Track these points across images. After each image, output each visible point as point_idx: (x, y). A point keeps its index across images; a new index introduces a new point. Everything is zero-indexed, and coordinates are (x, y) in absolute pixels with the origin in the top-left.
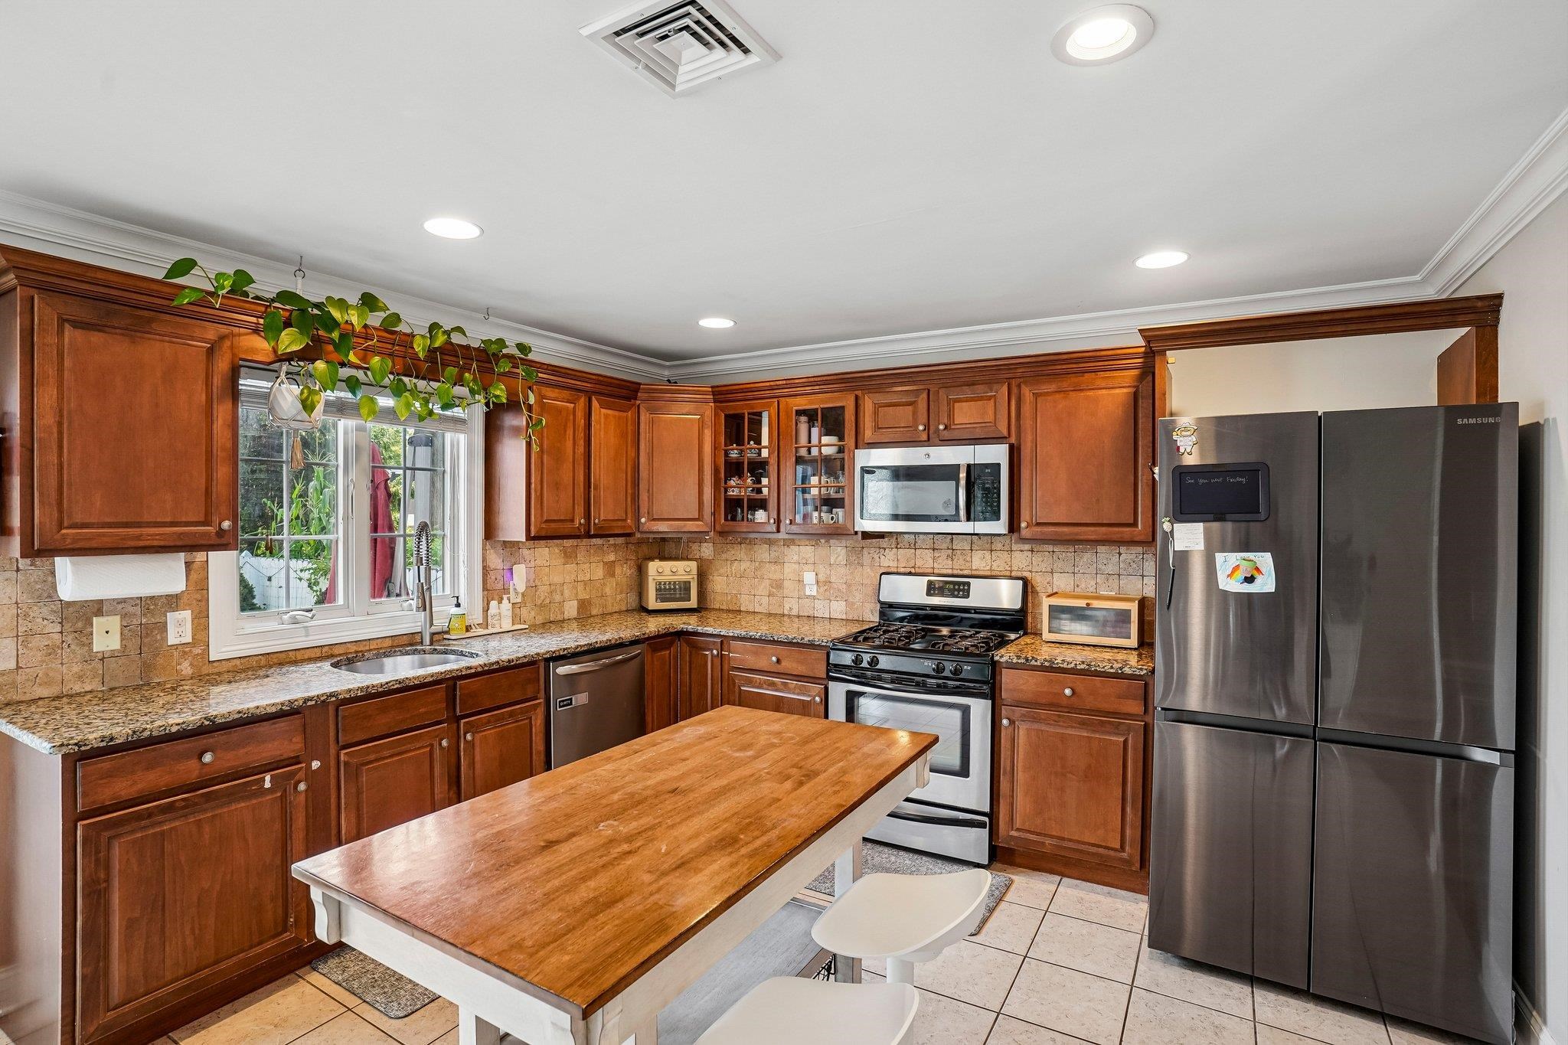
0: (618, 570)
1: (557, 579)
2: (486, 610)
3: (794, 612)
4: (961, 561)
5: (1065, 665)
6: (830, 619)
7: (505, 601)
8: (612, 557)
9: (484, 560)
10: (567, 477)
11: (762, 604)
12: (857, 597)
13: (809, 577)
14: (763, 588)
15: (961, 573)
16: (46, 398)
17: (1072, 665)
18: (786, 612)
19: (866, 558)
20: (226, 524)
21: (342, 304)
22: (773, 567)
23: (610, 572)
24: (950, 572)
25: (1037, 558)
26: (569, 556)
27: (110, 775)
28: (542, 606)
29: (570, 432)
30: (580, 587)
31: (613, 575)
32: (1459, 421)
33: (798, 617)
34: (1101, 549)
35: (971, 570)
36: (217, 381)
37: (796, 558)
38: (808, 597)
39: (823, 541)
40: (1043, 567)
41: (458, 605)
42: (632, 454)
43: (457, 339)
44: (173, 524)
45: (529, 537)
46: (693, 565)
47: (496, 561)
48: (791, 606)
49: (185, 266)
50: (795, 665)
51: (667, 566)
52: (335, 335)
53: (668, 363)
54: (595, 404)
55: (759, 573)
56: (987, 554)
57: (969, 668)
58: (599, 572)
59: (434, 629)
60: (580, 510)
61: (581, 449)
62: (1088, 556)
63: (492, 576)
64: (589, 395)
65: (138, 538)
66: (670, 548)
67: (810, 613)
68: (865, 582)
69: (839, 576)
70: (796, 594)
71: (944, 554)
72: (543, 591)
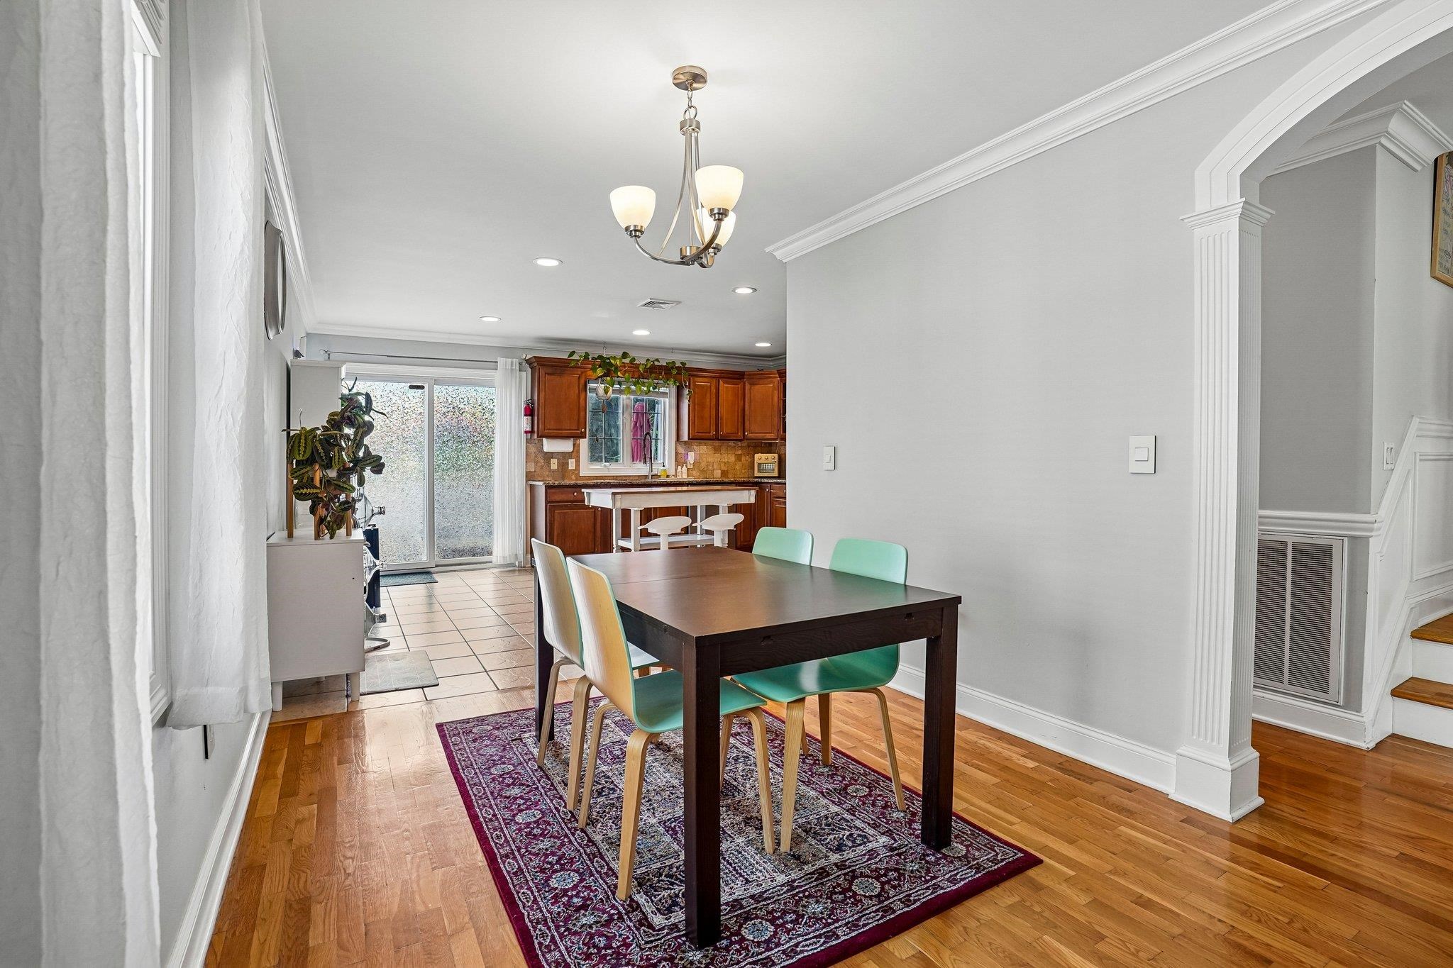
0: (743, 459)
1: (710, 460)
2: (676, 470)
7: (685, 467)
8: (740, 452)
9: (676, 449)
10: (707, 415)
16: (542, 395)
20: (583, 430)
21: (615, 358)
23: (739, 458)
26: (716, 450)
27: (554, 493)
28: (703, 471)
29: (708, 395)
30: (722, 465)
31: (741, 461)
36: (581, 386)
41: (664, 466)
42: (741, 403)
43: (656, 363)
44: (570, 430)
45: (689, 439)
46: (776, 455)
47: (681, 450)
49: (572, 353)
52: (613, 368)
54: (721, 382)
58: (733, 459)
59: (653, 473)
60: (713, 428)
61: (714, 402)
63: (679, 456)
64: (718, 378)
65: (561, 433)
66: (773, 448)
72: (703, 464)
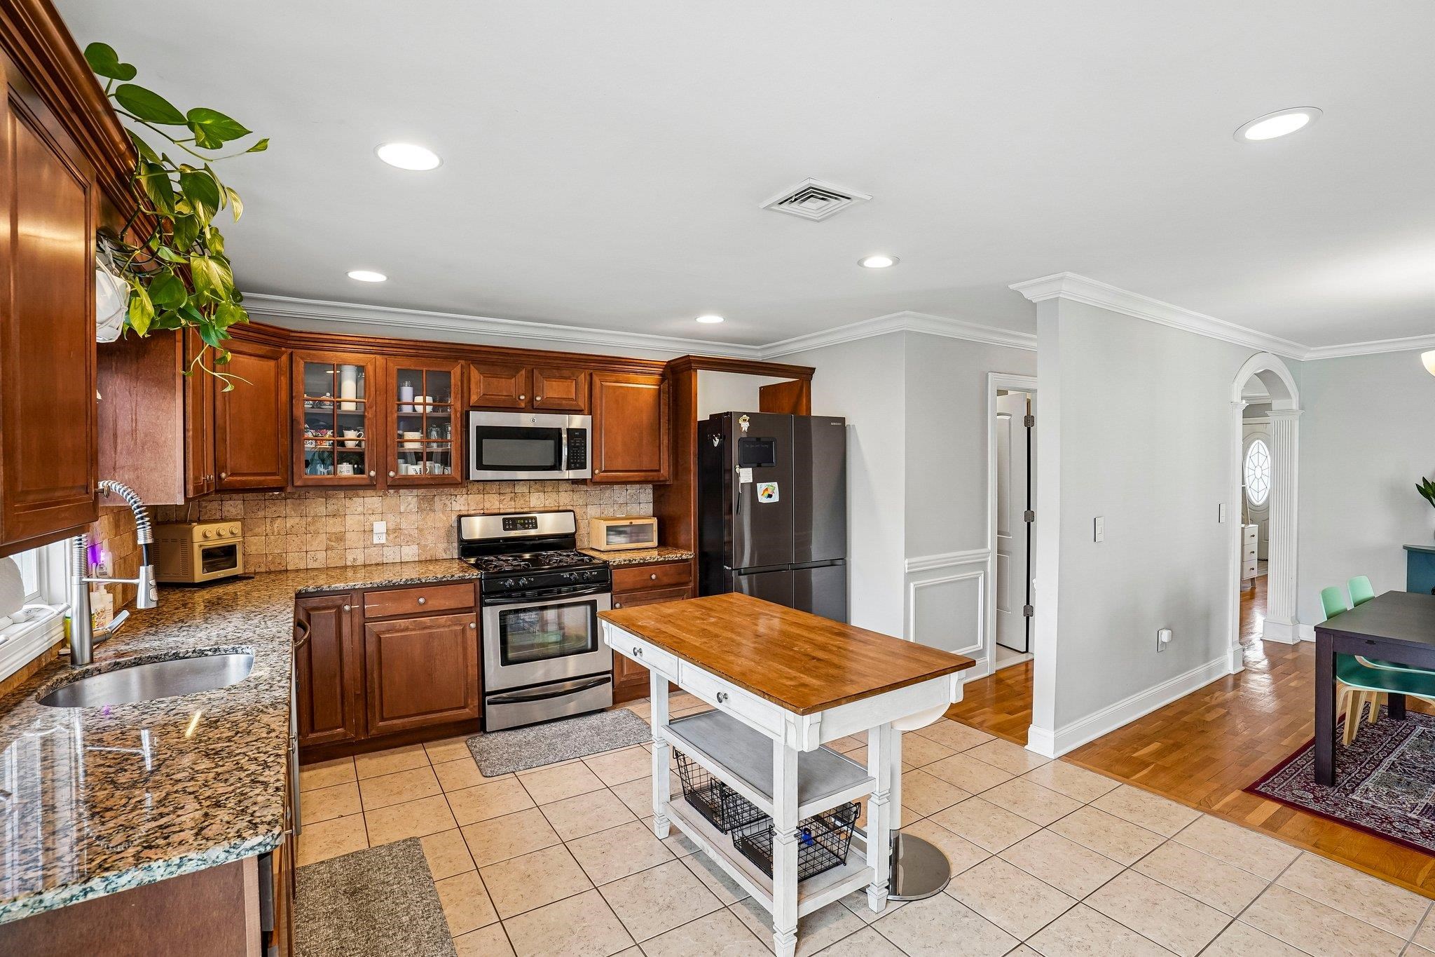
3: (360, 562)
4: (522, 502)
5: (652, 561)
6: (401, 563)
11: (319, 559)
12: (430, 540)
13: (380, 527)
14: (319, 542)
15: (522, 510)
17: (656, 560)
18: (349, 563)
19: (438, 503)
22: (331, 521)
24: (513, 510)
32: (832, 424)
33: (365, 566)
34: (616, 487)
35: (530, 508)
37: (360, 509)
38: (375, 545)
39: (392, 491)
48: (356, 556)
50: (442, 602)
55: (312, 528)
56: (542, 494)
57: (596, 573)
67: (379, 560)
68: (438, 525)
69: (410, 523)
70: (361, 544)
71: (508, 497)
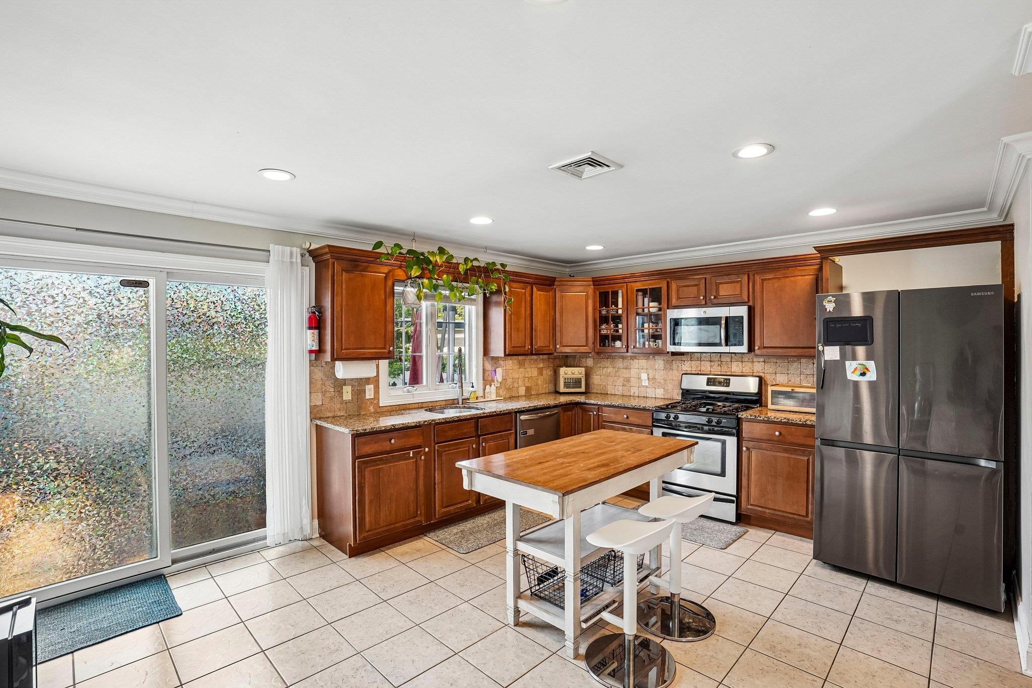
0: (544, 372)
1: (516, 376)
2: (484, 390)
3: (636, 394)
4: (726, 367)
5: (775, 420)
6: (655, 398)
7: (493, 386)
8: (541, 365)
9: (483, 366)
10: (522, 326)
11: (619, 390)
12: (670, 387)
13: (644, 376)
14: (620, 382)
15: (726, 374)
16: (337, 300)
17: (779, 420)
18: (632, 395)
19: (674, 366)
20: (391, 348)
21: (433, 253)
22: (625, 371)
23: (540, 371)
24: (720, 373)
25: (767, 366)
26: (521, 364)
27: (365, 443)
28: (509, 389)
29: (523, 304)
30: (526, 380)
31: (542, 375)
32: (972, 294)
33: (638, 397)
34: (803, 360)
35: (731, 372)
36: (388, 290)
37: (637, 366)
38: (643, 386)
39: (651, 357)
40: (771, 370)
41: (473, 387)
42: (552, 313)
43: (475, 263)
44: (374, 349)
45: (505, 355)
46: (583, 369)
47: (489, 367)
48: (634, 391)
49: (379, 244)
50: (636, 419)
51: (569, 370)
52: (431, 267)
53: (568, 265)
54: (535, 289)
55: (617, 374)
56: (740, 364)
57: (725, 421)
58: (535, 373)
59: (464, 397)
60: (528, 341)
61: (528, 312)
62: (795, 365)
63: (487, 373)
64: (532, 284)
65: (364, 354)
66: (570, 361)
67: (645, 395)
68: (675, 378)
69: (660, 375)
70: (637, 385)
71: (716, 364)
72: (509, 381)
